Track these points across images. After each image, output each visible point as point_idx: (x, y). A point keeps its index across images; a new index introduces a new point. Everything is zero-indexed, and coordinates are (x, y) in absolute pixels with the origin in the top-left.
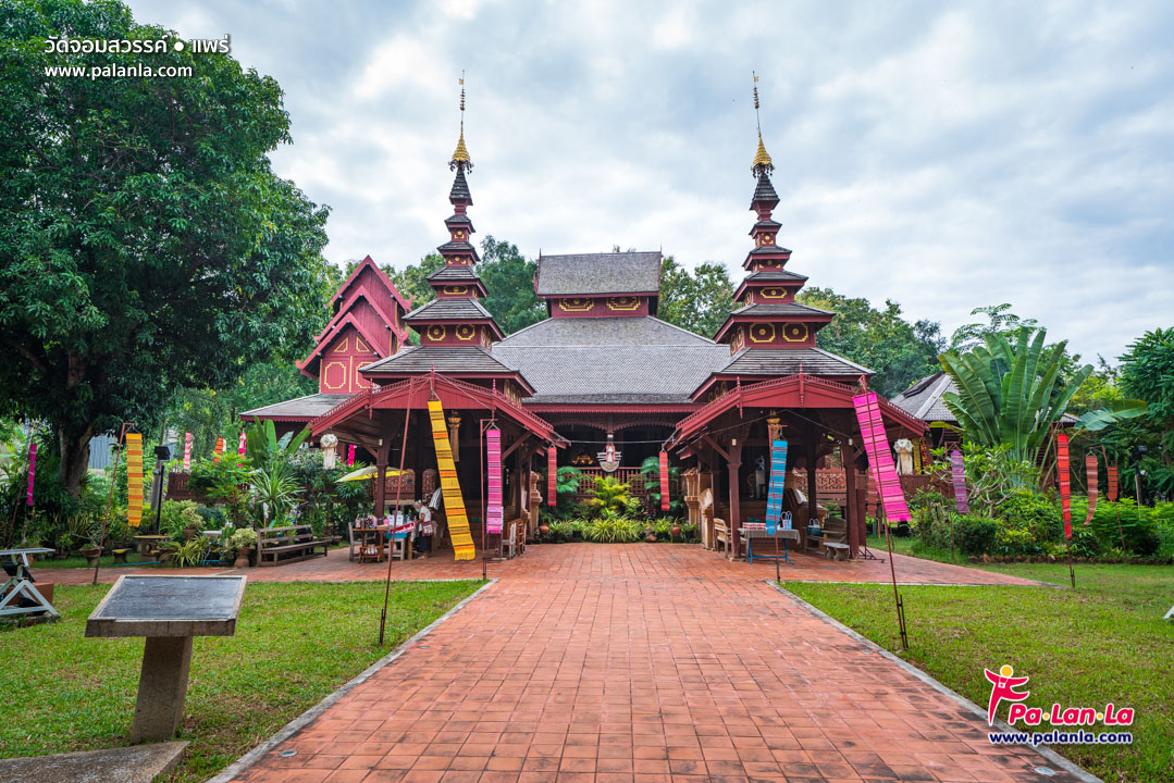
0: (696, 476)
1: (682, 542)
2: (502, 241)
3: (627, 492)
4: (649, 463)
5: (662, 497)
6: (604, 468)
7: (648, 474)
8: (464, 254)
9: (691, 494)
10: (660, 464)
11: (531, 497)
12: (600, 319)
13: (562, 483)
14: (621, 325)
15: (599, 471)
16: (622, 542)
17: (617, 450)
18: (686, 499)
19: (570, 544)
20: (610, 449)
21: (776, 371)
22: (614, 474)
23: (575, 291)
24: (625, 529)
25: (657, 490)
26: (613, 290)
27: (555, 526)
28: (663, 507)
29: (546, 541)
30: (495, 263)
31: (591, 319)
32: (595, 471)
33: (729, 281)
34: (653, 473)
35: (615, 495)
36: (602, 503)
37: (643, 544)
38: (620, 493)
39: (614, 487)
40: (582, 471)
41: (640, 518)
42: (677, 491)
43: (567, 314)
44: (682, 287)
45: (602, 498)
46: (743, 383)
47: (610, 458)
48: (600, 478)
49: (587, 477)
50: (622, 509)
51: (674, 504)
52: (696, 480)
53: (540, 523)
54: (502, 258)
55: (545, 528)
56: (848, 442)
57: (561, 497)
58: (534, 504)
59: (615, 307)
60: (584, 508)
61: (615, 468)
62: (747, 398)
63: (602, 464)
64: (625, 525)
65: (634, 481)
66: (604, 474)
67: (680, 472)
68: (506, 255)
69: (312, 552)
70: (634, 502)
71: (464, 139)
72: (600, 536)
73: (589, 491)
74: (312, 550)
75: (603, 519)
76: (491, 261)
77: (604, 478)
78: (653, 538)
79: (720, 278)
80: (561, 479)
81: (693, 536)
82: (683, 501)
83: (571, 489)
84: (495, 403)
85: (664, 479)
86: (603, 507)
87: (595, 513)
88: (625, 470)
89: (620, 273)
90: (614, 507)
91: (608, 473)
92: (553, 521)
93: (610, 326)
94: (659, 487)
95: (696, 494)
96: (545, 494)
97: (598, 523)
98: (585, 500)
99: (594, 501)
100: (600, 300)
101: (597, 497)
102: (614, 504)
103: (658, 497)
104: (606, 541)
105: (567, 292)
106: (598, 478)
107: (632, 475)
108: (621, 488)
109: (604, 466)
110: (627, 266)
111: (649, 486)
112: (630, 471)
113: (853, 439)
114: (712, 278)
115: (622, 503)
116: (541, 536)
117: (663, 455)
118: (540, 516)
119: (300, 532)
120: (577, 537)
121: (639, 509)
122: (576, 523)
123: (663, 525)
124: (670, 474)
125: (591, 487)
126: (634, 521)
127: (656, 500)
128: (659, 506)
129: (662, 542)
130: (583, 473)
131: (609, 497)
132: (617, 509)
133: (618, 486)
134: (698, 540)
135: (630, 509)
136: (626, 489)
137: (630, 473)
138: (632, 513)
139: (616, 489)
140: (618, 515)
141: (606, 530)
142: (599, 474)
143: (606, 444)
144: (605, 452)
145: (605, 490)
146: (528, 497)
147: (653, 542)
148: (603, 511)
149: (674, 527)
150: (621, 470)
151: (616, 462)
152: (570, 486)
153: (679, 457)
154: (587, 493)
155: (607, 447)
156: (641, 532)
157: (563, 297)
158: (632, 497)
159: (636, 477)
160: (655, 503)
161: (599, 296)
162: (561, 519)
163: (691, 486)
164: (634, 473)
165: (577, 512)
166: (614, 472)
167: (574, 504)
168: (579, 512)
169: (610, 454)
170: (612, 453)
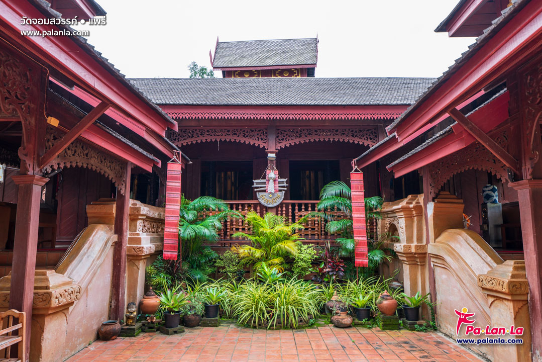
0: (420, 210)
1: (400, 327)
3: (296, 237)
4: (332, 190)
5: (356, 244)
6: (262, 202)
9: (409, 239)
13: (191, 223)
15: (255, 206)
16: (292, 328)
17: (281, 176)
18: (398, 247)
20: (272, 174)
22: (277, 209)
23: (245, 65)
24: (296, 302)
25: (348, 233)
27: (169, 298)
28: (358, 260)
29: (149, 328)
32: (249, 205)
34: (339, 206)
35: (278, 240)
36: (258, 253)
38: (287, 237)
39: (278, 228)
41: (318, 278)
45: (259, 246)
48: (257, 216)
49: (238, 214)
50: (289, 260)
55: (153, 301)
58: (134, 258)
60: (231, 260)
61: (279, 202)
63: (259, 195)
64: (295, 294)
65: (307, 221)
66: (263, 210)
70: (305, 253)
72: (252, 315)
77: (262, 216)
78: (347, 320)
83: (206, 232)
85: (359, 215)
86: (259, 260)
87: (247, 271)
88: (293, 205)
90: (277, 260)
91: (267, 209)
94: (351, 228)
95: (420, 239)
99: (244, 251)
101: (251, 244)
102: (278, 255)
103: (349, 246)
104: (262, 326)
105: (238, 65)
106: (251, 215)
107: (303, 213)
108: (288, 230)
111: (334, 227)
112: (300, 205)
115: (288, 252)
116: (140, 318)
117: (357, 178)
121: (315, 263)
122: (213, 288)
123: (359, 293)
125: (243, 229)
126: (309, 285)
127: (346, 250)
128: (349, 259)
129: (362, 325)
130: (232, 208)
131: (268, 245)
132: (282, 263)
133: (282, 228)
134: (435, 329)
135: (301, 263)
136: (294, 232)
137: (300, 210)
138: (304, 269)
139: (280, 232)
140: (284, 276)
141: (262, 305)
142: (255, 210)
143: (266, 167)
144: (264, 178)
145: (263, 234)
146: (118, 246)
147: (348, 327)
148: (258, 266)
149: (384, 298)
150: (287, 205)
151: (279, 194)
152: (206, 227)
153: (392, 174)
154: (237, 238)
155: (268, 171)
156: (322, 303)
157: (235, 69)
158: (304, 243)
159: (308, 215)
160: (343, 253)
161: (266, 68)
162: (192, 282)
163: (409, 227)
164: (306, 210)
165: (219, 268)
166: (277, 207)
167: (214, 255)
168: (224, 268)
169: (271, 181)
170: (275, 181)
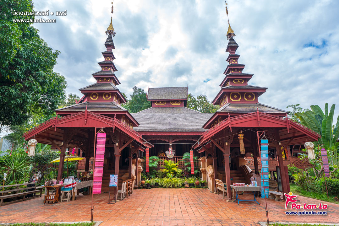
0: (205, 160)
1: (200, 188)
2: (139, 88)
3: (177, 166)
4: (186, 155)
5: (191, 169)
6: (168, 157)
7: (185, 160)
8: (109, 65)
9: (203, 167)
10: (189, 155)
11: (138, 169)
12: (168, 108)
13: (151, 163)
14: (175, 109)
15: (166, 158)
16: (175, 188)
17: (173, 150)
18: (201, 169)
19: (154, 189)
20: (171, 149)
21: (245, 111)
22: (172, 159)
23: (160, 98)
24: (176, 182)
25: (189, 166)
26: (172, 98)
27: (148, 181)
28: (192, 172)
29: (143, 188)
30: (137, 95)
31: (165, 108)
32: (165, 158)
33: (207, 101)
34: (187, 159)
35: (172, 167)
36: (167, 171)
37: (183, 189)
38: (175, 167)
39: (172, 164)
40: (160, 158)
41: (182, 177)
42: (197, 166)
43: (157, 106)
44: (193, 102)
45: (167, 169)
46: (231, 116)
47: (170, 153)
48: (167, 161)
49: (162, 160)
50: (175, 173)
51: (196, 171)
52: (205, 161)
53: (142, 180)
54: (139, 93)
55: (143, 182)
56: (278, 144)
57: (151, 169)
58: (139, 171)
59: (173, 104)
60: (160, 173)
61: (172, 157)
62: (234, 122)
64: (176, 180)
65: (180, 162)
66: (168, 159)
67: (198, 158)
68: (140, 93)
69: (35, 195)
70: (179, 171)
71: (112, 23)
72: (166, 185)
73: (162, 166)
74: (35, 194)
75: (168, 178)
76: (136, 94)
77: (168, 161)
78: (188, 186)
79: (205, 100)
80: (151, 161)
81: (204, 185)
82: (199, 170)
83: (155, 165)
84: (115, 124)
85: (192, 161)
86: (167, 173)
87: (164, 175)
88: (176, 158)
89: (175, 93)
90: (172, 173)
92: (147, 179)
93: (171, 110)
94: (190, 164)
95: (205, 167)
96: (144, 168)
97: (165, 179)
98: (161, 170)
99: (164, 170)
100: (168, 102)
101: (165, 169)
102: (172, 171)
103: (190, 169)
104: (168, 187)
105: (157, 99)
106: (165, 161)
107: (179, 160)
108: (175, 165)
109: (168, 156)
110: (177, 91)
111: (186, 164)
112: (178, 158)
113: (281, 143)
114: (202, 100)
115: (175, 171)
116: (142, 185)
117: (191, 152)
118: (141, 176)
119: (28, 186)
120: (157, 185)
121: (182, 173)
122: (156, 179)
123: (192, 180)
124: (194, 159)
125: (163, 164)
126: (180, 179)
127: (189, 170)
128: (190, 172)
129: (192, 188)
130: (160, 159)
131: (170, 169)
132: (173, 173)
133: (173, 164)
134: (207, 188)
135: (178, 174)
136: (177, 165)
137: (178, 159)
138: (179, 175)
139: (173, 165)
140: (174, 176)
141: (168, 183)
142: (166, 159)
143: (169, 147)
144: (169, 150)
145: (168, 166)
146: (136, 169)
147: (188, 188)
148: (167, 174)
149: (196, 181)
150: (175, 158)
151: (173, 155)
152: (155, 164)
153: (198, 152)
154: (161, 167)
155: (169, 149)
156: (183, 183)
157: (156, 100)
158: (179, 168)
159: (180, 160)
160: (188, 171)
161: (168, 100)
162: (151, 178)
163: (203, 164)
164: (180, 159)
165: (157, 175)
166: (172, 158)
167: (156, 171)
168: (158, 175)
169: (170, 151)
170: (171, 151)
